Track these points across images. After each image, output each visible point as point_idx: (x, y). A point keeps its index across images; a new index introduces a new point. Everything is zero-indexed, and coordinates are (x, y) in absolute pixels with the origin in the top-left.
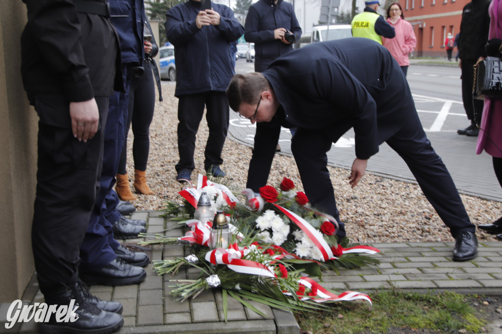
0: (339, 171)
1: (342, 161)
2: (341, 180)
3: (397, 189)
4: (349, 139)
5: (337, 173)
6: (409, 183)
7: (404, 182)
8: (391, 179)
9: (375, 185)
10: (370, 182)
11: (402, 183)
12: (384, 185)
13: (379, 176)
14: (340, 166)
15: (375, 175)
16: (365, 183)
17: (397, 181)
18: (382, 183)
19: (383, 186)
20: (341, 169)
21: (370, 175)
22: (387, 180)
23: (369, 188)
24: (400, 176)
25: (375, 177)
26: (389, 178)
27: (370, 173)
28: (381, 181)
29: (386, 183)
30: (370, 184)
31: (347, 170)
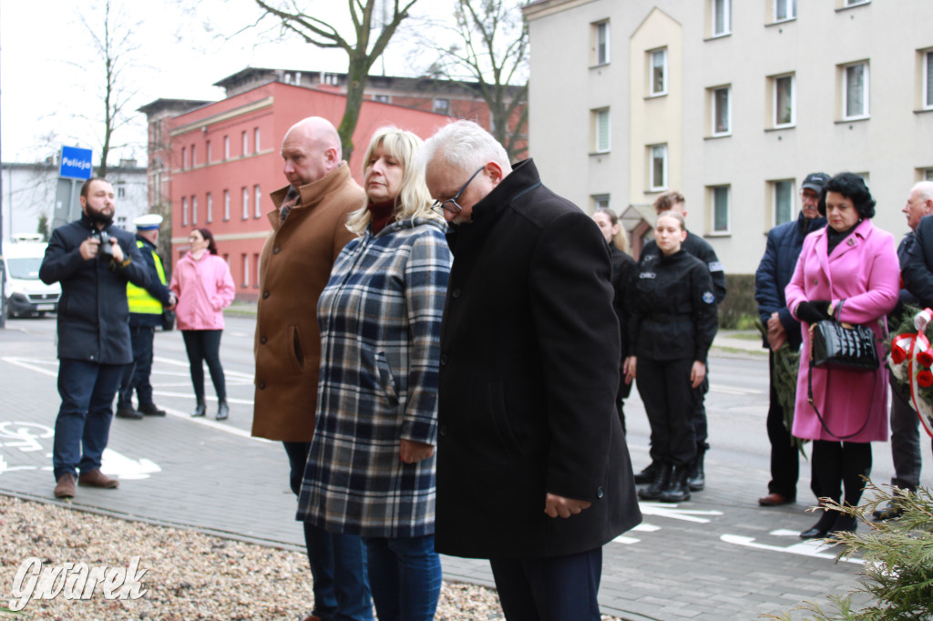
0: (142, 529)
1: (141, 508)
2: (150, 548)
3: (254, 562)
4: (138, 460)
5: (139, 533)
6: (270, 547)
7: (262, 546)
8: (238, 541)
9: (213, 556)
10: (203, 550)
11: (258, 548)
12: (230, 554)
13: (215, 536)
14: (139, 519)
15: (208, 535)
16: (195, 551)
17: (249, 544)
18: (225, 551)
19: (228, 556)
20: (144, 526)
21: (198, 534)
22: (230, 543)
23: (206, 563)
24: (250, 533)
25: (209, 538)
26: (233, 540)
27: (200, 531)
28: (222, 547)
29: (232, 549)
30: (205, 553)
31: (155, 526)
